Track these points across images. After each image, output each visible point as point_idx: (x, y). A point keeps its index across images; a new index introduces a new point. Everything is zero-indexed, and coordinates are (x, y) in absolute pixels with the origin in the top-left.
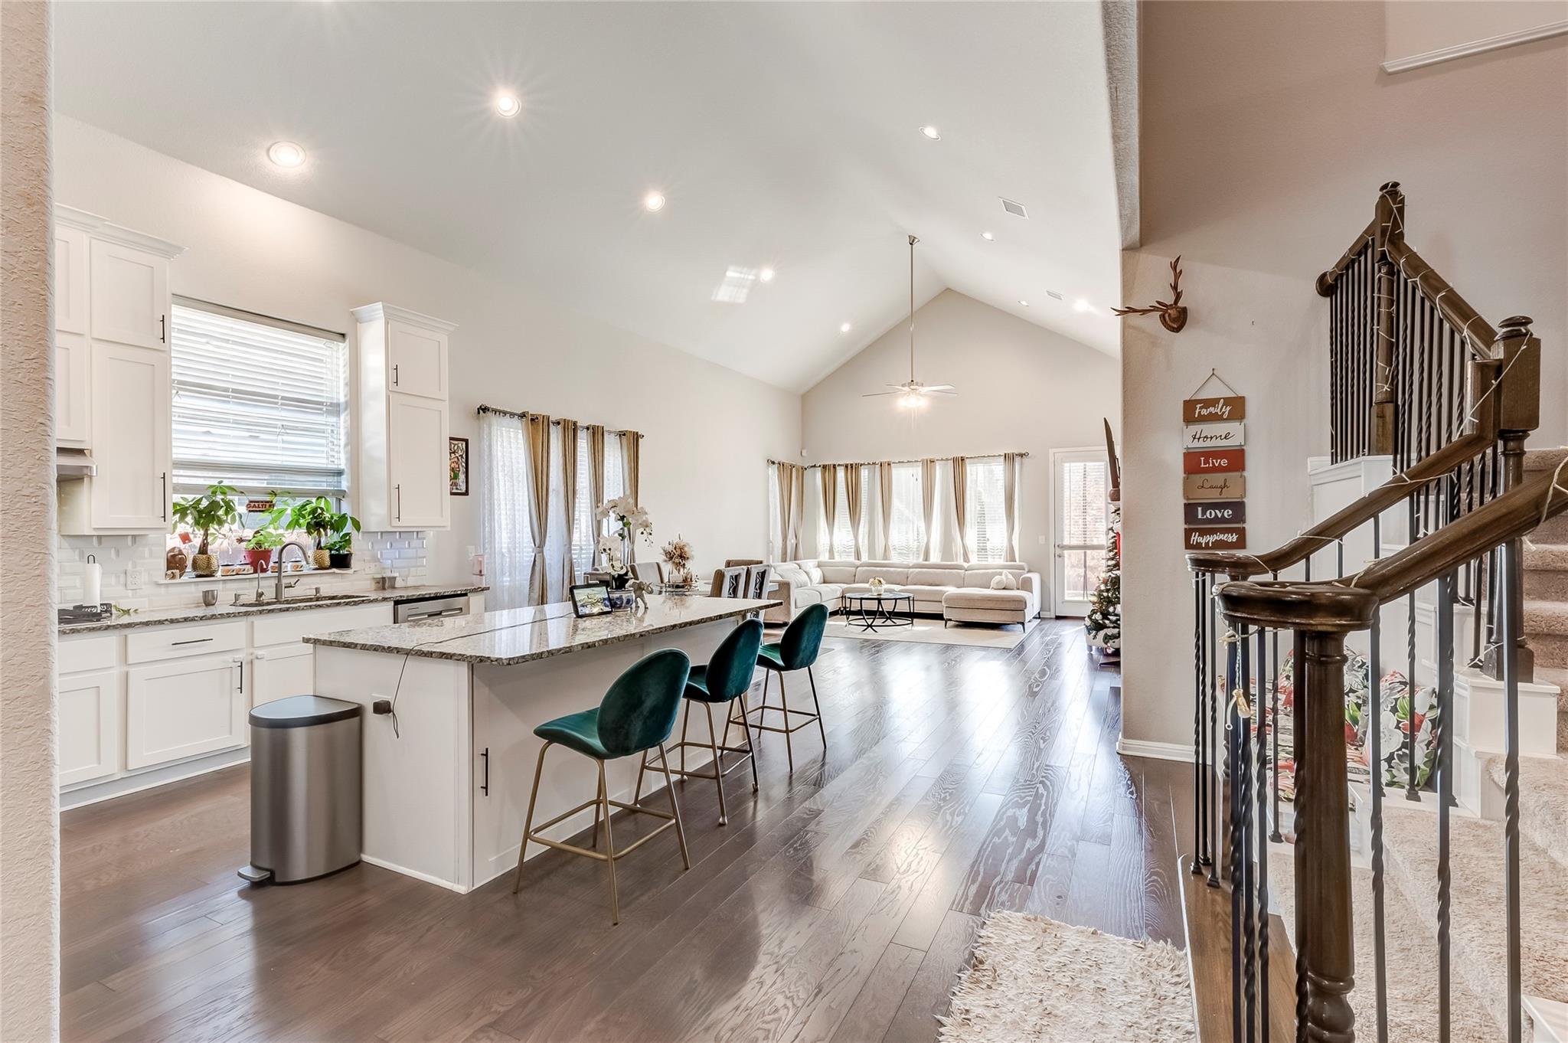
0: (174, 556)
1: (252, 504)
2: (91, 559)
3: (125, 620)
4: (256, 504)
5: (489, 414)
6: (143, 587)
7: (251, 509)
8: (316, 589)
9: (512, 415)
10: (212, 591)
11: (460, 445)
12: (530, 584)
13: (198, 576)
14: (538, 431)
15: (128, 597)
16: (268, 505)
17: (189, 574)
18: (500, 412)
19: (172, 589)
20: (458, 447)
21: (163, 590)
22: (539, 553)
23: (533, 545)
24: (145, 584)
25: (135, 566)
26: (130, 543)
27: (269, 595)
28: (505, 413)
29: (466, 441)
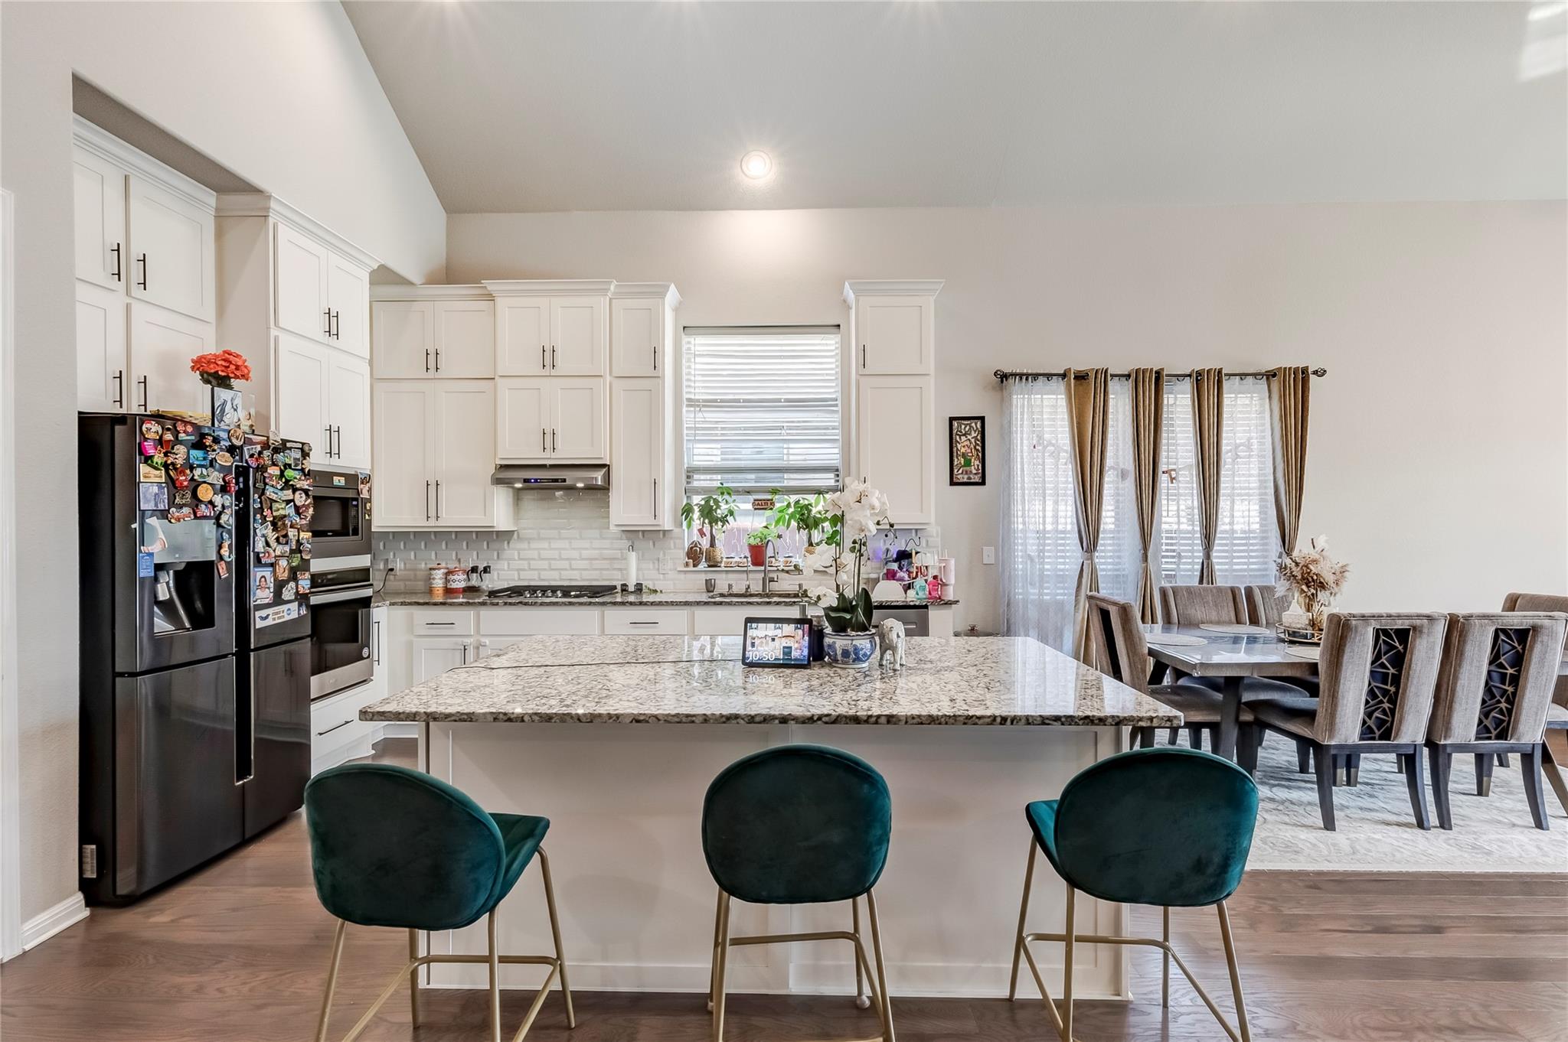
0: (692, 548)
1: (757, 502)
2: (632, 547)
3: (652, 598)
4: (760, 502)
5: (1011, 380)
6: (670, 572)
7: (756, 507)
8: (799, 585)
9: (1049, 376)
10: (711, 580)
11: (973, 425)
12: (1076, 601)
13: (709, 566)
14: (1087, 393)
15: (660, 580)
16: (769, 502)
17: (703, 566)
18: (1027, 375)
19: (689, 576)
20: (971, 427)
21: (682, 576)
22: (1088, 559)
23: (1081, 548)
24: (671, 570)
25: (664, 554)
26: (661, 536)
27: (756, 588)
28: (1036, 376)
29: (982, 419)
